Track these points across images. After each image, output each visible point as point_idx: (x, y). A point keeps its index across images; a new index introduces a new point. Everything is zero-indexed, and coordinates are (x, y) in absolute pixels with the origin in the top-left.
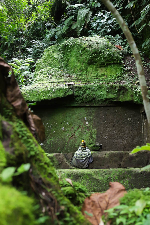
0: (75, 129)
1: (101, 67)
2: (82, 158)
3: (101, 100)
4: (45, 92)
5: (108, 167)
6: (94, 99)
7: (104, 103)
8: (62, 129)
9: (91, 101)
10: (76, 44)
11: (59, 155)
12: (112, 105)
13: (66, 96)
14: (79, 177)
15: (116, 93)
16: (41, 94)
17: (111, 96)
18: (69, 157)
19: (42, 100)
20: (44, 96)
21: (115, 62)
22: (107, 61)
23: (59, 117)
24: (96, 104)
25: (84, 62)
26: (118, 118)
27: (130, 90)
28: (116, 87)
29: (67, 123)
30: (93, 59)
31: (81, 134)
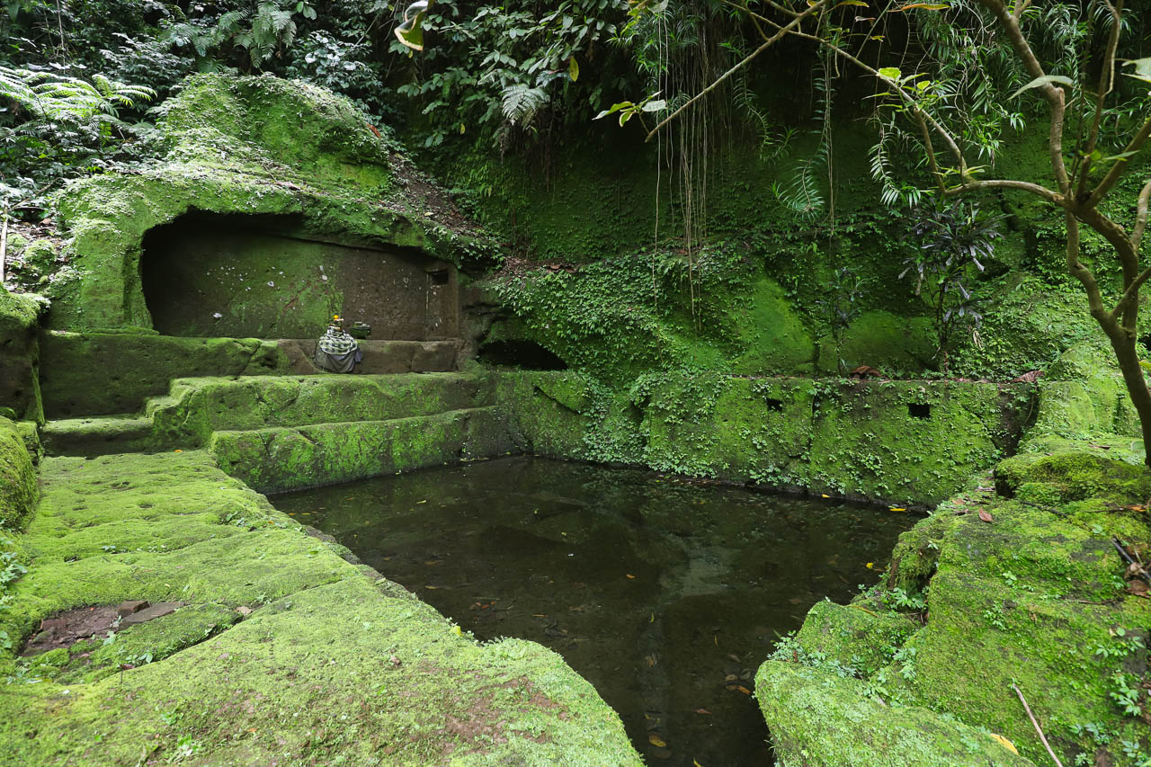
0: (299, 287)
1: (348, 163)
2: (340, 351)
3: (359, 235)
4: (238, 195)
5: (390, 372)
6: (345, 230)
7: (363, 242)
8: (269, 284)
9: (337, 233)
10: (285, 93)
11: (290, 344)
12: (380, 249)
13: (287, 213)
14: (352, 392)
15: (389, 227)
16: (229, 196)
17: (379, 230)
18: (308, 349)
19: (232, 212)
20: (235, 203)
21: (377, 160)
22: (362, 154)
23: (261, 257)
24: (347, 241)
25: (311, 143)
26: (385, 276)
27: (417, 226)
28: (390, 215)
29: (281, 273)
30: (332, 142)
31: (311, 300)
